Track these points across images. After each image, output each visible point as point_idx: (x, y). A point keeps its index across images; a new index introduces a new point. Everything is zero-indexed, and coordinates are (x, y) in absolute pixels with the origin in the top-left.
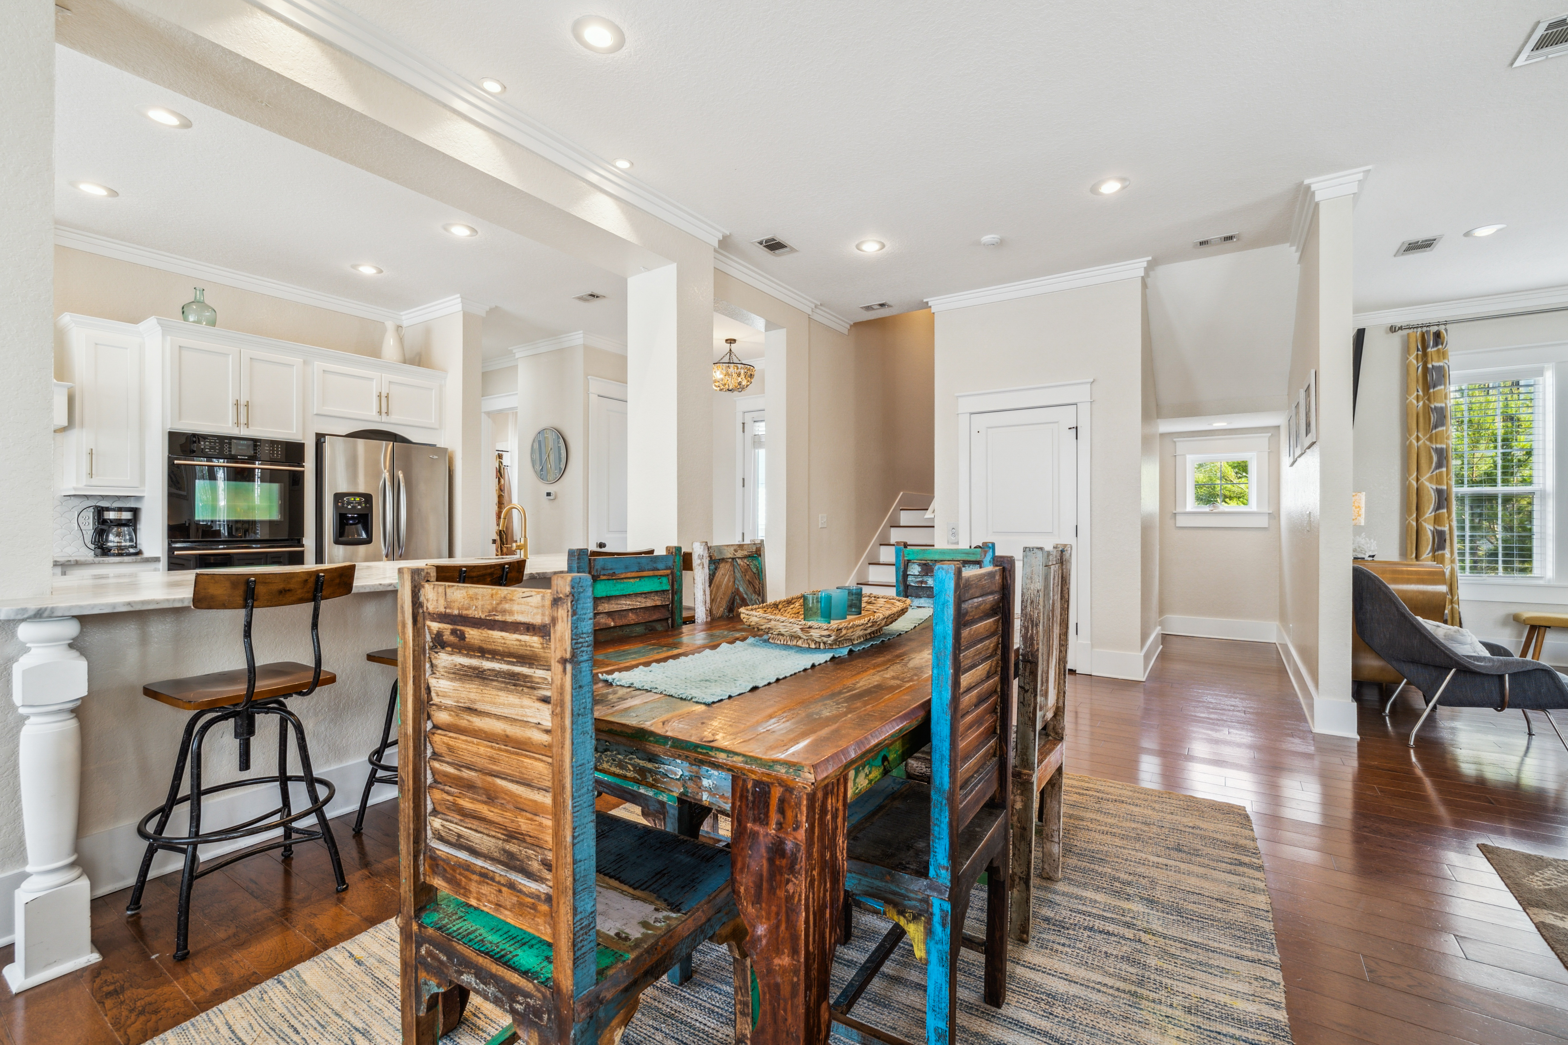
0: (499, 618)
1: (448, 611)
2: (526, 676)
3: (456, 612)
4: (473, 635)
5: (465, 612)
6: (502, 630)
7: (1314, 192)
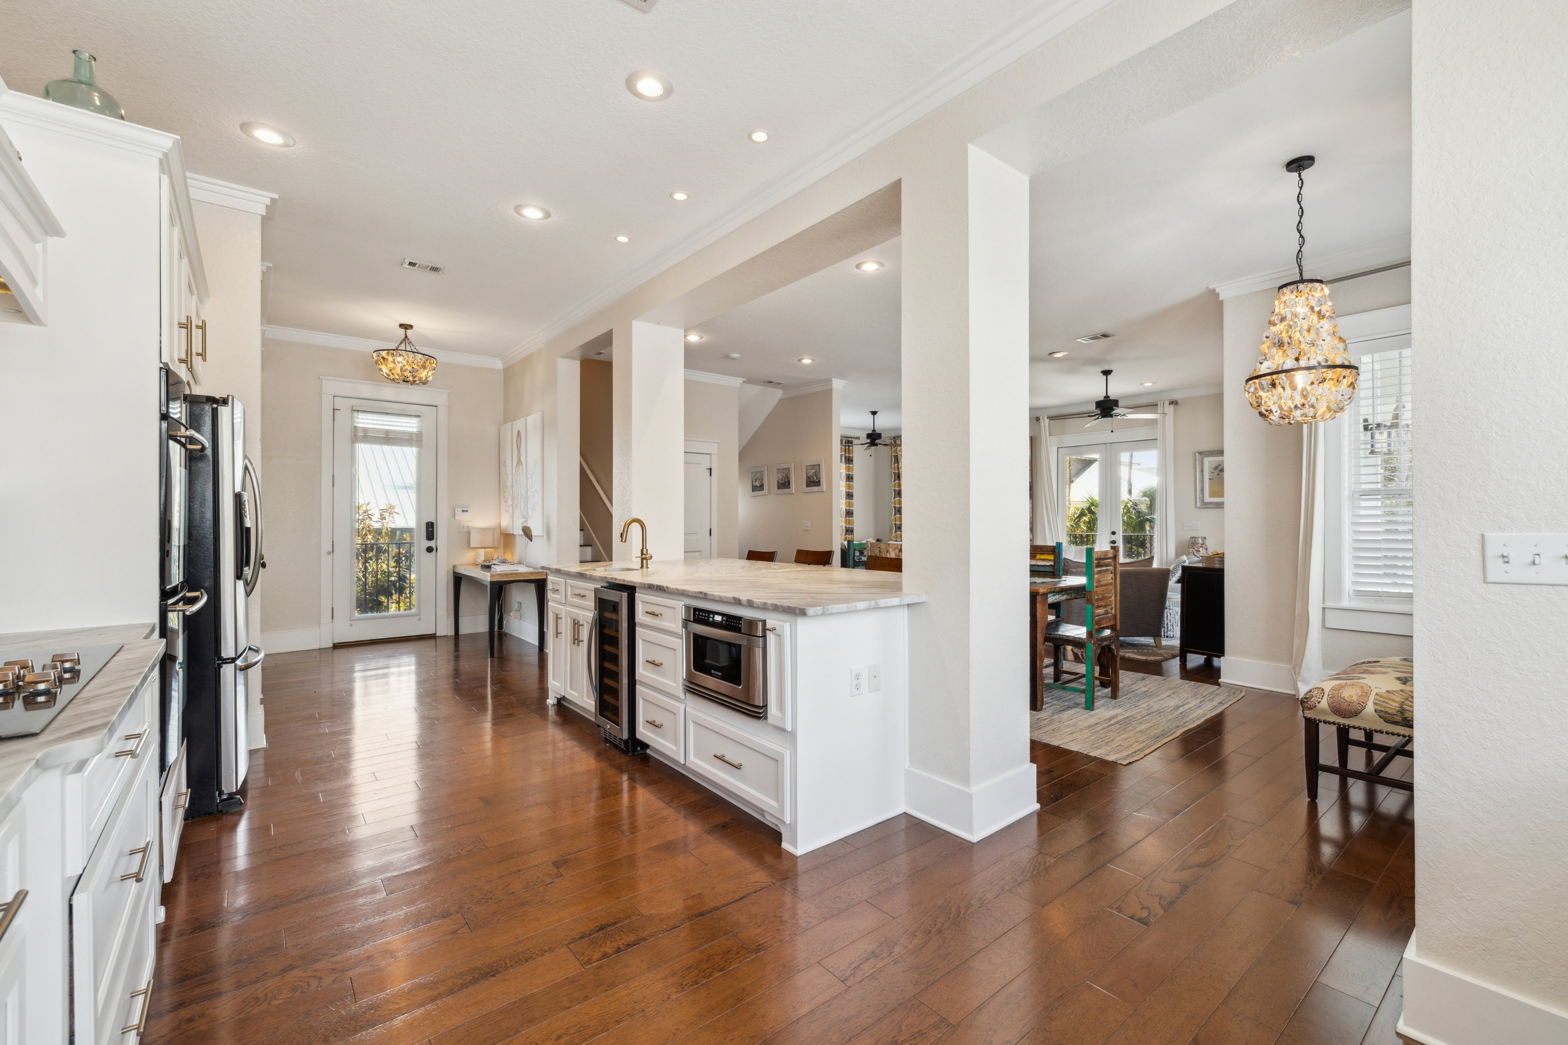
7: (832, 384)
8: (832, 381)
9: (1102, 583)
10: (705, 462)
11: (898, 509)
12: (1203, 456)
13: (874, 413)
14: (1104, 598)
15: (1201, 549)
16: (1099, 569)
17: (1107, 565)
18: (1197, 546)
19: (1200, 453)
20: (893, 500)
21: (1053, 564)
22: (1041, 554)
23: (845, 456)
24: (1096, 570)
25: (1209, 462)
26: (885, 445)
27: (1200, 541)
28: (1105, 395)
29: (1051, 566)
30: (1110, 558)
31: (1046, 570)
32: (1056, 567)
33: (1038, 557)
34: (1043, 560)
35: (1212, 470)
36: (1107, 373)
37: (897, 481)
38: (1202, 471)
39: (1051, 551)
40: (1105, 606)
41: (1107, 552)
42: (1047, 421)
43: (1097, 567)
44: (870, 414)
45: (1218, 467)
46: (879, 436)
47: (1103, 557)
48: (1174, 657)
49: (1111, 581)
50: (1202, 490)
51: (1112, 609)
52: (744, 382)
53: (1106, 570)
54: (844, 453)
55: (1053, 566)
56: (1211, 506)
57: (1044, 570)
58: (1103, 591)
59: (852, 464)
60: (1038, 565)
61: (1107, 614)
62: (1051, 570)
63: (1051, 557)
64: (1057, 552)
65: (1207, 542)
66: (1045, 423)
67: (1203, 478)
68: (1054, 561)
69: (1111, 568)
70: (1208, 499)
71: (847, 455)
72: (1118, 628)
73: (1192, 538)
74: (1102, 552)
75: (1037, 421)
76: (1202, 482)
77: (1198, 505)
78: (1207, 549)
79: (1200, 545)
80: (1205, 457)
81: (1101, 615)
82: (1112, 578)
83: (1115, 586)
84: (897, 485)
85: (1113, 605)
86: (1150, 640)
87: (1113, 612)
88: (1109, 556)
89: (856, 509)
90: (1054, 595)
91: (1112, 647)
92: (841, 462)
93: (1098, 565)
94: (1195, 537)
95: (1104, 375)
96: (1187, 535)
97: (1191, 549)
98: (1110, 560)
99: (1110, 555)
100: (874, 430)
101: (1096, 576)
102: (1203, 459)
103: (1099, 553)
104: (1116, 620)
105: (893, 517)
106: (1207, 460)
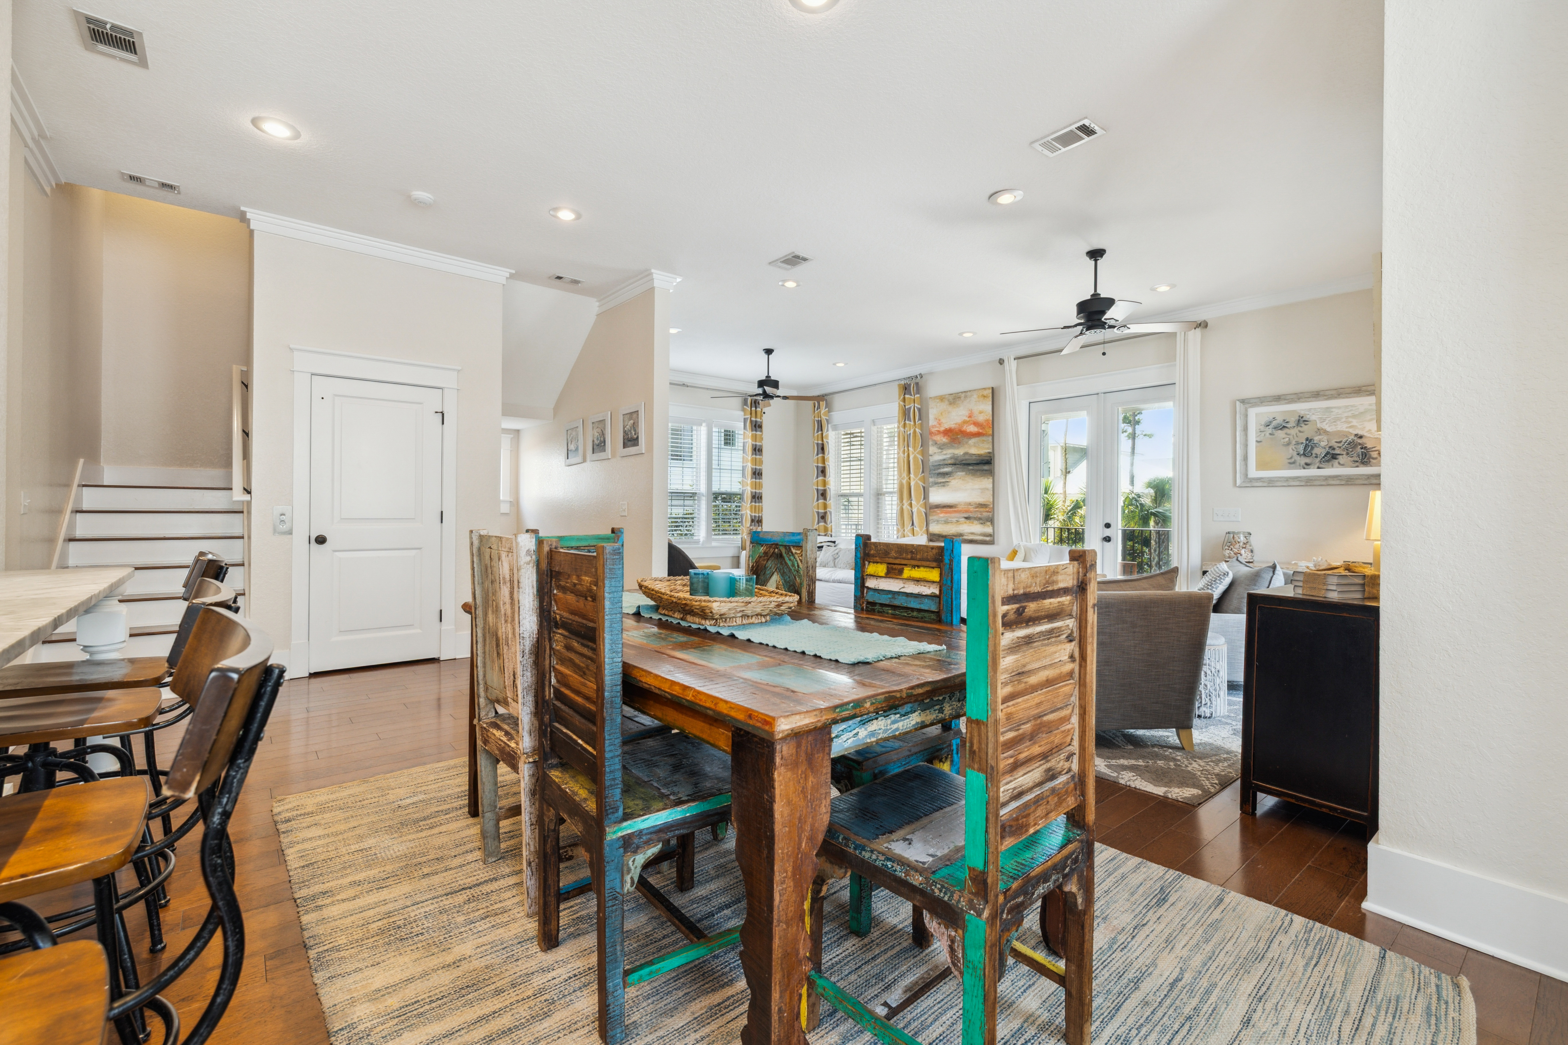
0: (1050, 588)
1: (1016, 592)
2: (1059, 628)
3: (1021, 592)
4: (1032, 607)
5: (1028, 590)
6: (1051, 598)
7: (653, 279)
8: (651, 274)
9: (1033, 680)
10: (433, 401)
11: (820, 492)
12: (1247, 406)
13: (769, 352)
14: (1041, 728)
15: (1243, 552)
16: (1022, 632)
17: (1052, 616)
18: (1237, 546)
19: (1243, 401)
20: (815, 481)
21: (937, 592)
22: (914, 566)
23: (751, 421)
24: (1008, 637)
25: (1257, 415)
26: (785, 398)
27: (1242, 538)
28: (1092, 292)
29: (932, 596)
30: (1065, 591)
31: (923, 607)
32: (944, 598)
33: (907, 572)
34: (918, 581)
35: (1262, 428)
36: (1096, 254)
37: (820, 455)
38: (1245, 429)
39: (935, 560)
40: (1045, 756)
41: (1051, 572)
42: (1014, 364)
43: (1008, 625)
44: (763, 353)
45: (1271, 422)
46: (775, 384)
47: (1038, 589)
48: (1224, 784)
49: (1069, 667)
50: (1245, 458)
51: (1069, 758)
52: (512, 276)
53: (1051, 631)
54: (749, 416)
55: (939, 597)
56: (1261, 484)
57: (918, 607)
58: (1039, 705)
59: (761, 431)
60: (908, 595)
61: (1053, 777)
62: (934, 608)
63: (934, 575)
64: (947, 561)
65: (1253, 540)
66: (1012, 366)
67: (1246, 440)
68: (941, 584)
69: (1070, 623)
70: (1253, 473)
71: (753, 419)
72: (1091, 817)
73: (1229, 533)
74: (1034, 573)
75: (1001, 364)
76: (1246, 446)
77: (1238, 482)
78: (1252, 551)
79: (1241, 544)
80: (1251, 407)
81: (1031, 789)
82: (1072, 657)
83: (1082, 683)
84: (820, 459)
85: (1076, 743)
86: (1170, 735)
87: (1075, 767)
88: (1062, 585)
89: (766, 493)
90: (863, 723)
91: (1067, 889)
92: (745, 428)
93: (1018, 620)
94: (1234, 533)
95: (1091, 258)
96: (1220, 529)
97: (1228, 551)
98: (1066, 599)
99: (1067, 580)
100: (768, 377)
101: (1007, 662)
102: (1246, 410)
103: (1024, 576)
104: (1083, 794)
105: (815, 504)
106: (1253, 412)
